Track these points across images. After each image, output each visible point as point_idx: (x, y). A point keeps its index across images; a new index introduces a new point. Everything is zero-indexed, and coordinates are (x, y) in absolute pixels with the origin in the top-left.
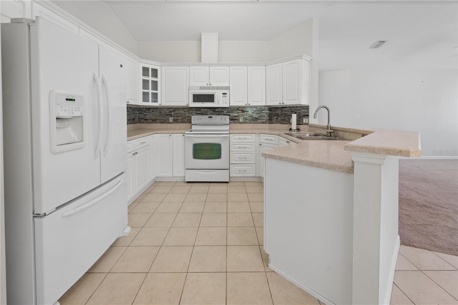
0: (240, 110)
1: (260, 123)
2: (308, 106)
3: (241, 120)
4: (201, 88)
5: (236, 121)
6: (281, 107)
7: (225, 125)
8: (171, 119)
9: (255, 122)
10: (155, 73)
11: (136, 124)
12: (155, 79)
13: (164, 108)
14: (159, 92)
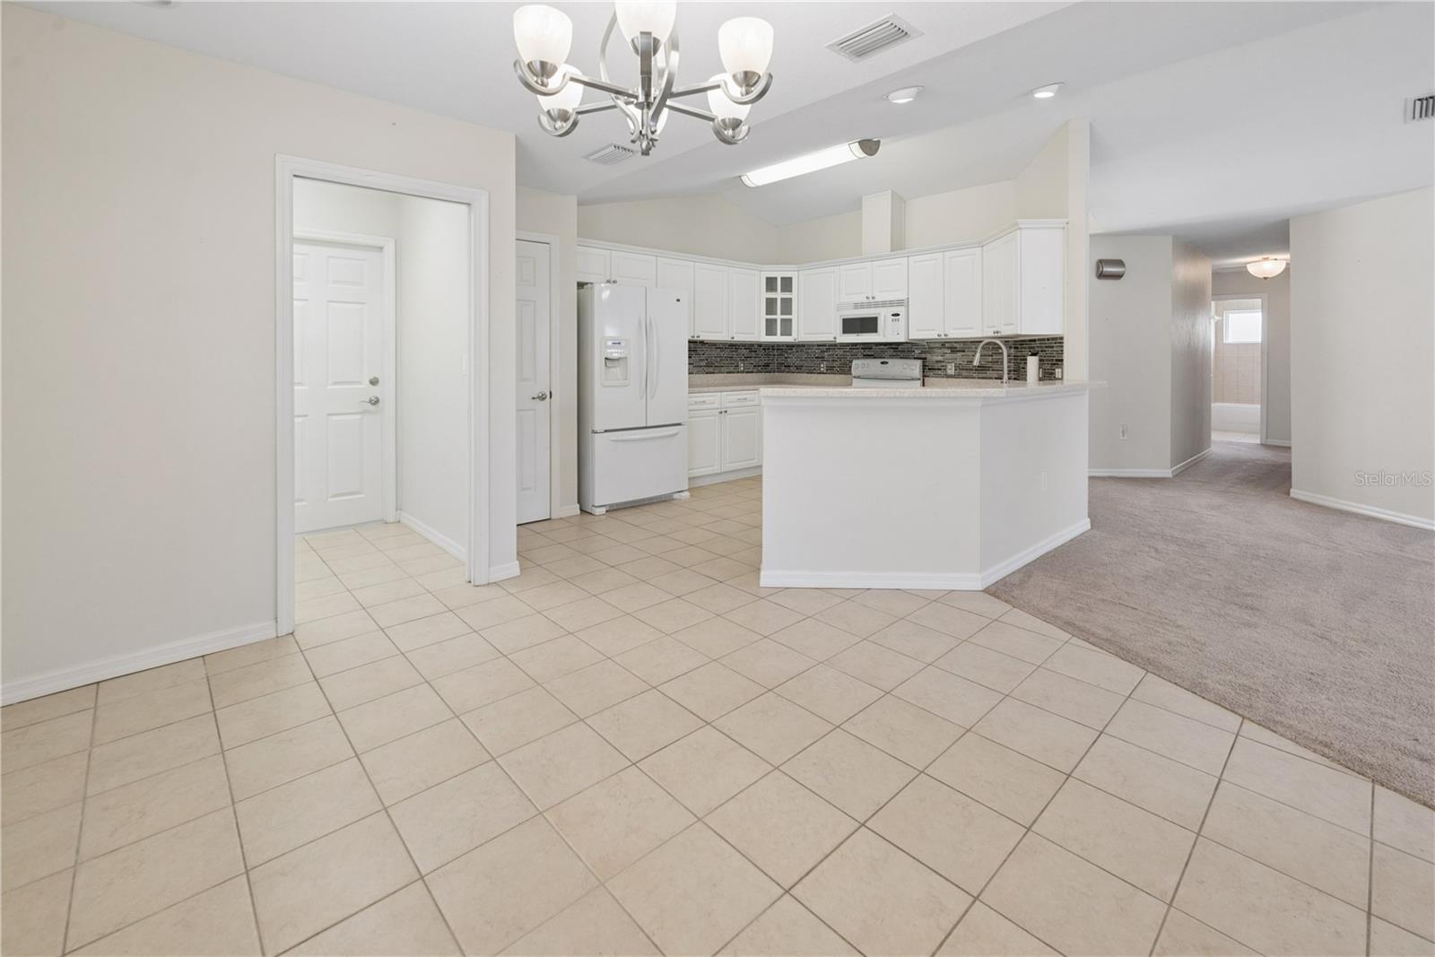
0: (948, 348)
1: (991, 378)
2: (1062, 338)
3: (951, 370)
4: (857, 306)
5: (940, 372)
6: (1030, 341)
7: (913, 379)
8: (823, 367)
9: (980, 375)
10: (787, 284)
11: (772, 374)
12: (786, 295)
13: (813, 345)
14: (794, 317)
